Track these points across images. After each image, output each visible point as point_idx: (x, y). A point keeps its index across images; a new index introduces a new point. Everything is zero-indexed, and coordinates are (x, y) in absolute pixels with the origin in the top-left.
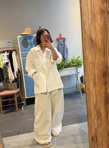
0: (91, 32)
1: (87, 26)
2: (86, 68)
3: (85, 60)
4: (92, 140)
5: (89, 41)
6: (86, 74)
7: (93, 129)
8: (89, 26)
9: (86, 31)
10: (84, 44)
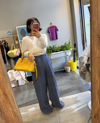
0: (99, 30)
1: (96, 26)
2: (94, 62)
3: (93, 55)
4: (95, 118)
5: (97, 39)
6: (93, 67)
7: (96, 109)
8: (98, 25)
9: (95, 30)
10: (92, 41)
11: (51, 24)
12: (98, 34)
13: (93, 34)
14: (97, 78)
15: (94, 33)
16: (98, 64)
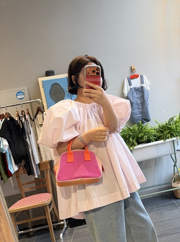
11: (132, 70)
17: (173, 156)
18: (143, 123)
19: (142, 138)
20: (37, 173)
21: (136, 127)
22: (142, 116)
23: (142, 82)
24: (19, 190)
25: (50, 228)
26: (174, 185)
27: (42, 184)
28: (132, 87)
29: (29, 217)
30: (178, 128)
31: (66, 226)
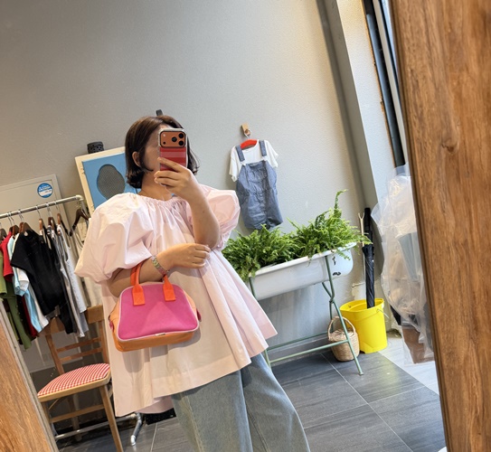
5: (439, 155)
9: (425, 113)
10: (419, 168)
11: (243, 132)
12: (444, 132)
13: (416, 133)
14: (464, 349)
15: (423, 128)
16: (459, 277)
17: (328, 284)
18: (268, 227)
19: (269, 254)
20: (83, 329)
21: (256, 235)
22: (267, 216)
23: (263, 154)
24: (53, 361)
25: (111, 426)
26: (331, 337)
27: (92, 347)
28: (245, 163)
29: (73, 409)
30: (333, 232)
31: (139, 421)
